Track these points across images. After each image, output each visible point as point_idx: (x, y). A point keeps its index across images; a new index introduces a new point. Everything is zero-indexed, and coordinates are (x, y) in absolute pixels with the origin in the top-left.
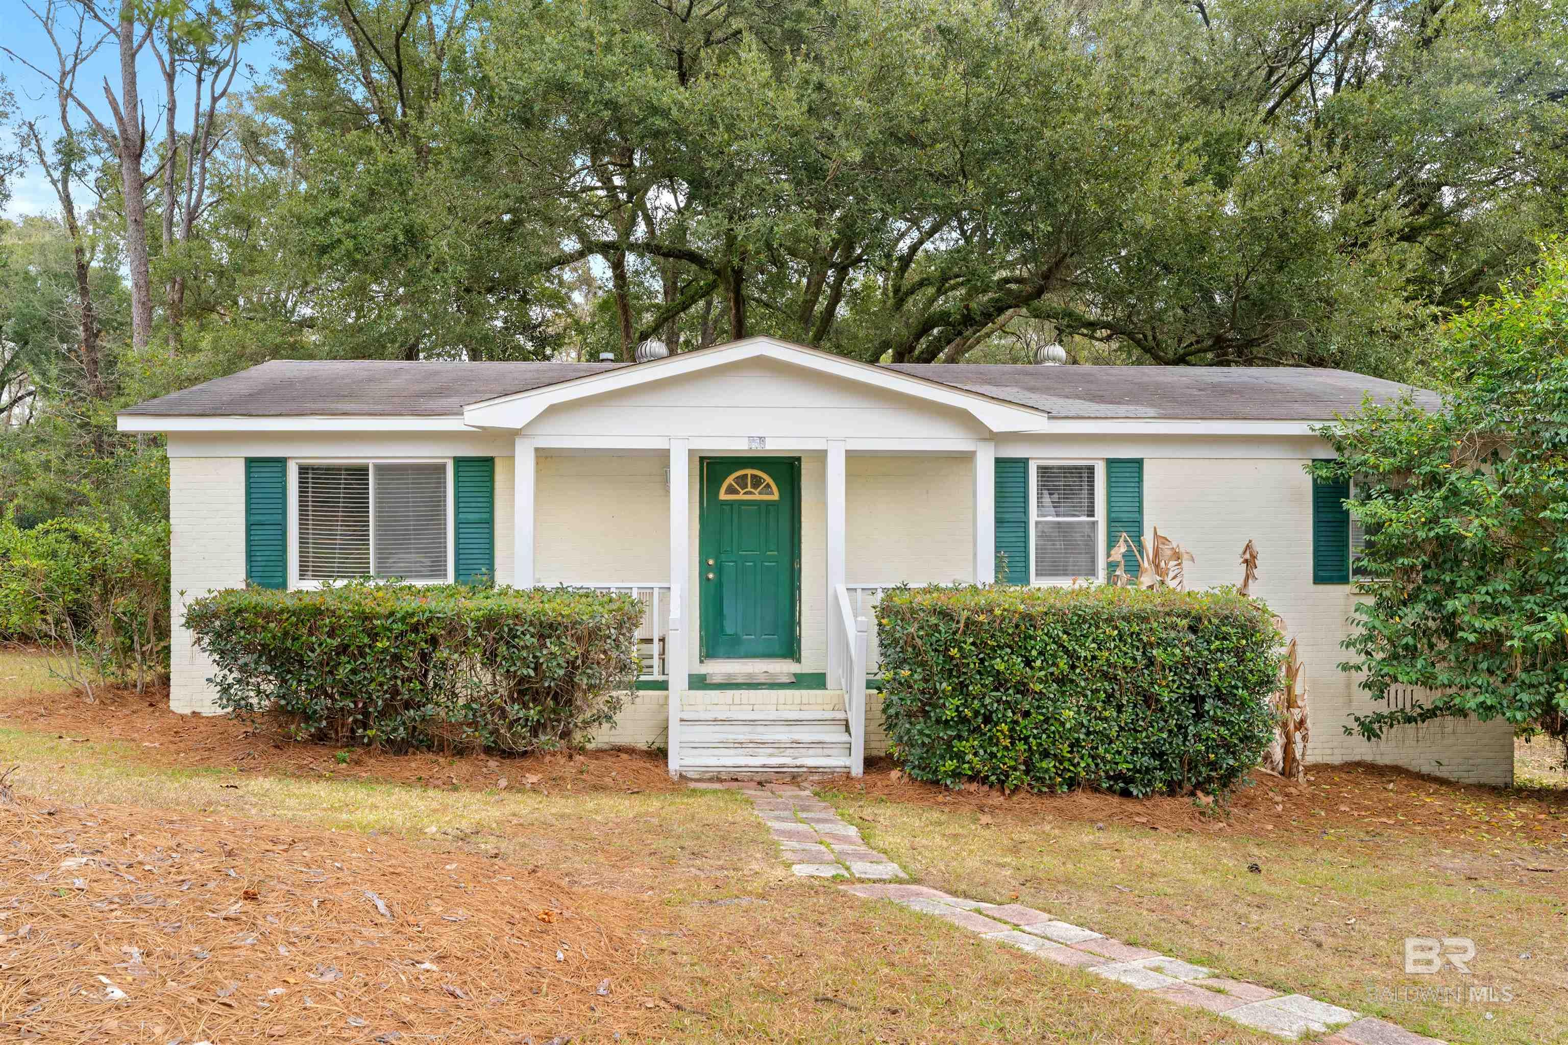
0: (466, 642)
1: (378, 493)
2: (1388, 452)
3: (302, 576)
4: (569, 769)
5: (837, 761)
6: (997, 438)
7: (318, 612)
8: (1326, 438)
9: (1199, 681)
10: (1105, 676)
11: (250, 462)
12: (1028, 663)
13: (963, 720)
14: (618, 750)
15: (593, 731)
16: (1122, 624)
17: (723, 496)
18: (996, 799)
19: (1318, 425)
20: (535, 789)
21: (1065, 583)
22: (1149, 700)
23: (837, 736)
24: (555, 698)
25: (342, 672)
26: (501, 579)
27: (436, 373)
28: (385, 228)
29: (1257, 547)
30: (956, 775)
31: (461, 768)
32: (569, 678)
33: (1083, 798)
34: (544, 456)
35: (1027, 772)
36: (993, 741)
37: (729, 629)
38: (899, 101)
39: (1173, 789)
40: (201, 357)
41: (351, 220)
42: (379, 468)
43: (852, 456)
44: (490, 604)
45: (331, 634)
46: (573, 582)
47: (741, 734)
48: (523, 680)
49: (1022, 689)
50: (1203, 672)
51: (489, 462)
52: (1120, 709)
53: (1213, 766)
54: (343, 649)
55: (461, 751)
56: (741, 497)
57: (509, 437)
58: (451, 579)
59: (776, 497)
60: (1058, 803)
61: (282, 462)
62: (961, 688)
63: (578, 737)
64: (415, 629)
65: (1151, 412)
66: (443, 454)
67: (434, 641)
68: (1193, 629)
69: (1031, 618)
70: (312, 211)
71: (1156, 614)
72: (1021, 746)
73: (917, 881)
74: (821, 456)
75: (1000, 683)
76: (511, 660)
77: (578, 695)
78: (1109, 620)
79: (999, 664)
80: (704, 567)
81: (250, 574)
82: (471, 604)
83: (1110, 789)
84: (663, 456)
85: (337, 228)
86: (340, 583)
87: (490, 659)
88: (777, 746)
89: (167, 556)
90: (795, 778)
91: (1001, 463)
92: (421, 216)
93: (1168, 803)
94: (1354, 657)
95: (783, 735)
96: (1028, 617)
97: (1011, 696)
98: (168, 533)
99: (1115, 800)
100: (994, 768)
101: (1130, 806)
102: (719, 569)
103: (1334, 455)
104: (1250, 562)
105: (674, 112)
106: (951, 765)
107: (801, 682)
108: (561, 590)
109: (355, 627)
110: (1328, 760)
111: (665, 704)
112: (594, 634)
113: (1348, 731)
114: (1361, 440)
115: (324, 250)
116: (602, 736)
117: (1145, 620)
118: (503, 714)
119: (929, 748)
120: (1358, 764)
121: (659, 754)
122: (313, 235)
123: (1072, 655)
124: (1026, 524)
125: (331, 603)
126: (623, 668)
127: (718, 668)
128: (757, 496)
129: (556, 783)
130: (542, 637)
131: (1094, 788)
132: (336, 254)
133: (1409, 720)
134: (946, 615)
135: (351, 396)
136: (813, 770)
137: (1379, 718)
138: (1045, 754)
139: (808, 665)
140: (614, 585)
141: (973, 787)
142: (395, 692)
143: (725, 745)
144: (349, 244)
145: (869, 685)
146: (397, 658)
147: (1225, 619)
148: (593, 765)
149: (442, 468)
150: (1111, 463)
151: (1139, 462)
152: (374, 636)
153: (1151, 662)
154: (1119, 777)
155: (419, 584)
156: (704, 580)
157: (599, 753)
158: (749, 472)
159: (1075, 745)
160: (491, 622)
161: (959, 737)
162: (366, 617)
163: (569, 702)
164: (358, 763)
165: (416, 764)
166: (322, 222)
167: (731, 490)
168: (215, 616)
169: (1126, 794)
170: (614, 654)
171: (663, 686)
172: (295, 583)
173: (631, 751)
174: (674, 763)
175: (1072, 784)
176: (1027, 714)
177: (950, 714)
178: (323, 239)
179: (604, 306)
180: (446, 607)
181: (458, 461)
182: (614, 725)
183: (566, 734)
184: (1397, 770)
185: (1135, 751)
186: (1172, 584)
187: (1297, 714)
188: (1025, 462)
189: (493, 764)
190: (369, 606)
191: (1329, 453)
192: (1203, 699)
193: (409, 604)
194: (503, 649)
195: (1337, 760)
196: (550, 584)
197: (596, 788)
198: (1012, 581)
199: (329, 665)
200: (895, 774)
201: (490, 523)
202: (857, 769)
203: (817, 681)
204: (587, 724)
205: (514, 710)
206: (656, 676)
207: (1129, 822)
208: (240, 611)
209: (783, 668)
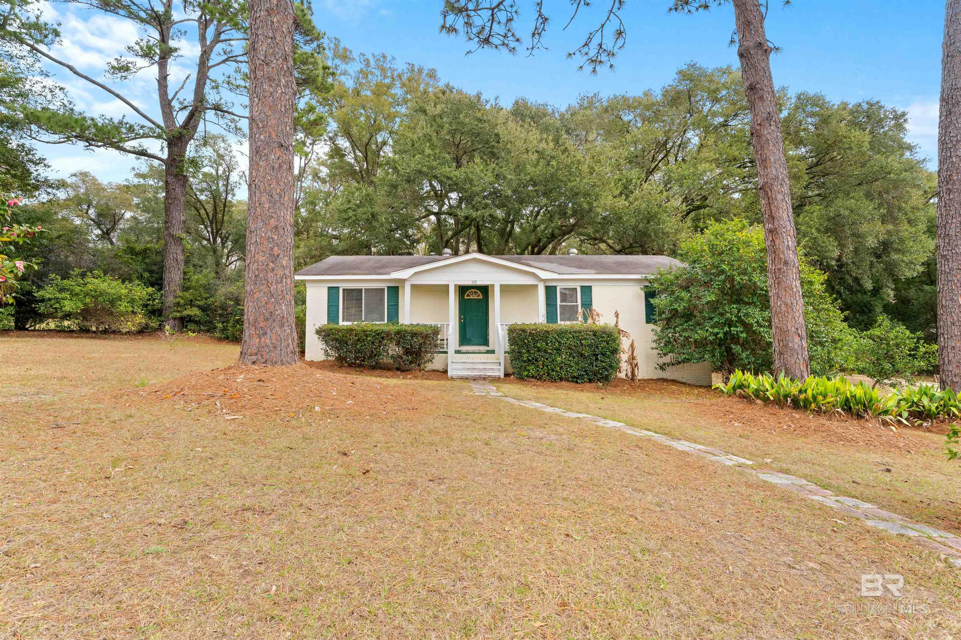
0: (392, 338)
1: (365, 297)
2: (662, 284)
3: (343, 321)
4: (420, 374)
5: (496, 374)
6: (545, 281)
7: (352, 330)
8: (646, 279)
9: (596, 350)
10: (569, 348)
11: (329, 288)
12: (547, 344)
13: (529, 361)
14: (434, 371)
15: (427, 365)
16: (574, 334)
17: (466, 297)
18: (539, 383)
19: (644, 276)
20: (410, 378)
21: (568, 323)
22: (582, 355)
23: (498, 367)
24: (416, 355)
25: (358, 347)
26: (401, 322)
27: (381, 260)
28: (365, 213)
29: (619, 312)
30: (527, 376)
31: (390, 373)
32: (420, 348)
33: (564, 383)
34: (413, 287)
35: (548, 375)
36: (538, 366)
37: (468, 337)
38: (522, 175)
39: (590, 381)
40: (301, 250)
41: (354, 211)
42: (365, 289)
43: (501, 286)
44: (398, 328)
45: (355, 336)
46: (421, 323)
47: (467, 366)
48: (408, 349)
49: (545, 351)
50: (597, 347)
51: (397, 288)
52: (574, 357)
53: (601, 374)
54: (359, 340)
55: (389, 369)
56: (471, 297)
57: (403, 281)
58: (386, 322)
59: (481, 297)
60: (557, 384)
61: (338, 288)
62: (528, 351)
63: (422, 366)
64: (378, 335)
65: (594, 271)
66: (384, 285)
67: (383, 338)
68: (595, 335)
69: (548, 332)
70: (342, 208)
71: (583, 331)
72: (545, 368)
73: (507, 396)
74: (493, 286)
75: (539, 350)
76: (404, 343)
77: (422, 354)
78: (570, 332)
79: (539, 345)
80: (460, 319)
81: (328, 320)
82: (394, 328)
83: (572, 381)
84: (447, 286)
85: (351, 213)
86: (356, 323)
87: (398, 344)
88: (480, 370)
89: (305, 315)
90: (484, 378)
91: (547, 288)
92: (376, 209)
93: (588, 385)
94: (654, 345)
95: (481, 366)
96: (547, 332)
97: (542, 354)
98: (305, 308)
99: (573, 384)
100: (539, 374)
101: (577, 385)
102: (465, 319)
103: (649, 285)
104: (617, 316)
105: (454, 178)
106: (526, 373)
107: (488, 352)
108: (418, 325)
109: (362, 334)
110: (653, 378)
111: (447, 358)
112: (426, 336)
113: (656, 368)
114: (656, 280)
115: (346, 219)
116: (429, 366)
117: (580, 332)
118: (402, 358)
119: (520, 368)
120: (662, 379)
121: (445, 372)
122: (344, 215)
123: (559, 342)
124: (556, 305)
125: (356, 328)
126: (436, 346)
127: (465, 348)
128: (476, 297)
129: (416, 377)
130: (412, 337)
131: (567, 380)
132: (350, 221)
133: (673, 365)
134: (524, 331)
135: (358, 268)
136: (490, 376)
137: (664, 364)
138: (553, 371)
139: (490, 348)
140: (433, 323)
141: (533, 380)
142: (372, 352)
143: (464, 369)
144: (354, 218)
145: (505, 352)
146: (373, 343)
147: (604, 333)
148: (426, 374)
149: (384, 289)
150: (582, 287)
151: (590, 287)
152: (367, 337)
153: (582, 344)
154: (574, 377)
155: (377, 323)
156: (460, 322)
157: (428, 371)
158: (473, 290)
159: (561, 368)
160: (398, 333)
161: (529, 366)
162: (364, 331)
163: (420, 356)
164: (362, 372)
165: (377, 372)
166: (345, 211)
167: (468, 295)
168: (324, 331)
169: (577, 382)
170: (432, 342)
171: (446, 353)
172: (341, 323)
173: (437, 371)
174: (450, 374)
175: (561, 379)
176: (547, 359)
177: (525, 359)
178: (346, 217)
179: (434, 230)
180: (386, 329)
181: (388, 287)
182: (432, 363)
183: (419, 365)
184: (674, 382)
185: (579, 370)
186: (597, 323)
187: (635, 362)
188: (556, 287)
189: (399, 372)
190: (365, 328)
191: (647, 284)
192: (597, 355)
193: (377, 328)
194: (402, 340)
195: (655, 378)
196: (415, 323)
197: (426, 379)
198: (552, 323)
199: (355, 344)
200: (512, 377)
201: (397, 305)
202: (502, 376)
203: (493, 352)
204: (425, 363)
205: (405, 357)
206: (445, 350)
207: (576, 389)
208: (331, 330)
209: (483, 348)
